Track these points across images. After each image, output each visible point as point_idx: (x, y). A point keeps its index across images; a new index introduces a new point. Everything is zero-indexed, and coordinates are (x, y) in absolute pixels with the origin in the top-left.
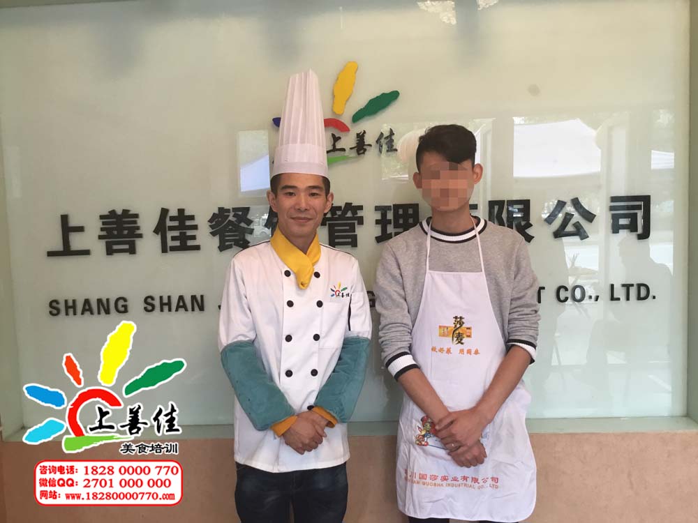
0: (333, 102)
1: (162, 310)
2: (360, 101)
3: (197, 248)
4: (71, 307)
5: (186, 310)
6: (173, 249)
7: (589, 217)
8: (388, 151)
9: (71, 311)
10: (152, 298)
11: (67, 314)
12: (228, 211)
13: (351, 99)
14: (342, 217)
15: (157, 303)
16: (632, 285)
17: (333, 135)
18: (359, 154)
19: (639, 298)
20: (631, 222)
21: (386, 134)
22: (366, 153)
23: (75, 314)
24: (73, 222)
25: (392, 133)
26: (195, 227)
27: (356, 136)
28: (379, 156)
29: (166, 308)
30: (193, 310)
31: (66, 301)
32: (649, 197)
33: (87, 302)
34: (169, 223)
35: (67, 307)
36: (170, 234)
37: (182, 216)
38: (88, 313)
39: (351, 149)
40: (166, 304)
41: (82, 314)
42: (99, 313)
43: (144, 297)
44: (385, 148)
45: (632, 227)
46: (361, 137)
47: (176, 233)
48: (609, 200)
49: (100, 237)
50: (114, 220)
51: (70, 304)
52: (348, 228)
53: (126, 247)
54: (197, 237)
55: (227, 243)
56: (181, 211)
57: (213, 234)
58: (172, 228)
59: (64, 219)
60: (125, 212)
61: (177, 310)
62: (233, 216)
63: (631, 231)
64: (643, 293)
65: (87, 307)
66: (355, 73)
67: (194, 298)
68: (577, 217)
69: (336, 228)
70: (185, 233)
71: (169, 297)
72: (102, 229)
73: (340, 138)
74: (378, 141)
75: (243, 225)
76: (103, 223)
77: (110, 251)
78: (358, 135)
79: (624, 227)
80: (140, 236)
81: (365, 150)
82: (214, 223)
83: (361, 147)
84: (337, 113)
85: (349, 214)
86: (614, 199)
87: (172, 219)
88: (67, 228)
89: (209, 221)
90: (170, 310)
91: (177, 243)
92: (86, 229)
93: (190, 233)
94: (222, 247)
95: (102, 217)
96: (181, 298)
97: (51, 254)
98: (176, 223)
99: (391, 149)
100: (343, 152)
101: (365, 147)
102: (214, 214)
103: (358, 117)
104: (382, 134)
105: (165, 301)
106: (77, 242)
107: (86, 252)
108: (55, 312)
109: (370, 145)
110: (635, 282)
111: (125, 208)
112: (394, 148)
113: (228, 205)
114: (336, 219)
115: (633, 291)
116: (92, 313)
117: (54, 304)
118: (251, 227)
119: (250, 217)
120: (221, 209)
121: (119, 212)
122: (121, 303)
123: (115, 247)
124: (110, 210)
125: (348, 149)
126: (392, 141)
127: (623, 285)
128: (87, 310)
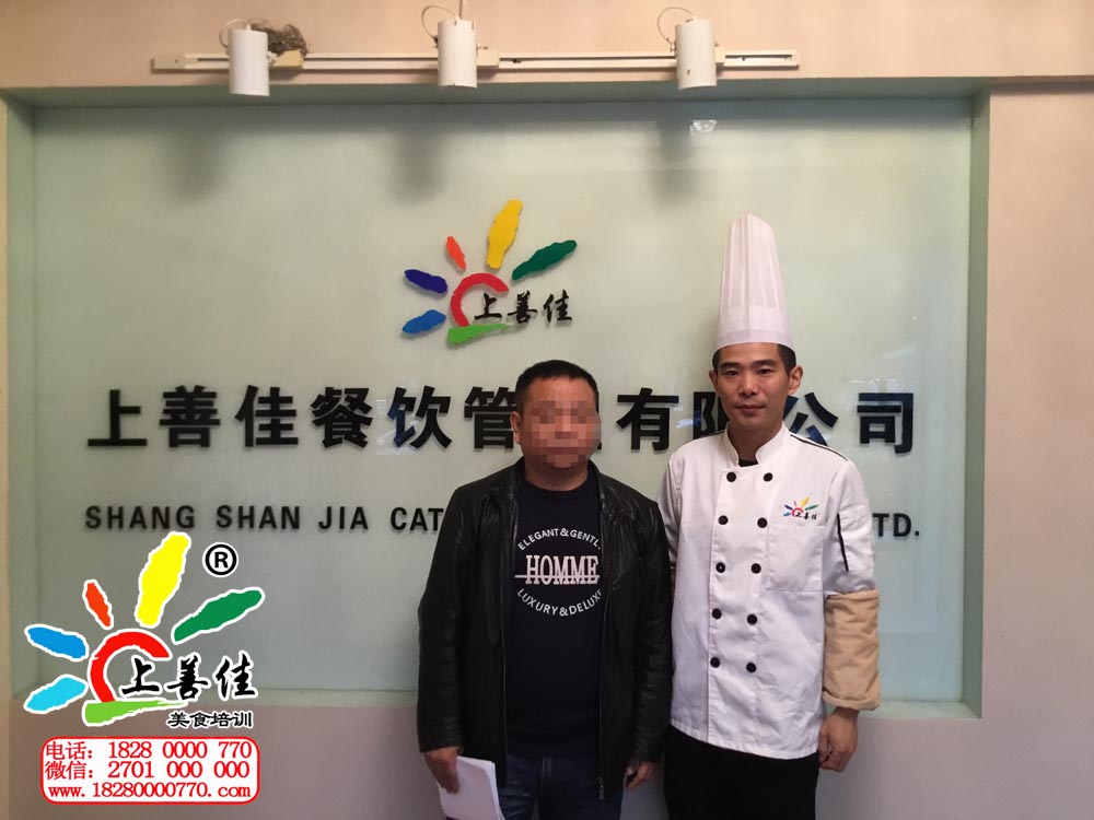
0: (488, 253)
1: (241, 526)
2: (524, 252)
3: (294, 441)
4: (115, 517)
5: (274, 526)
6: (261, 442)
7: (830, 420)
8: (558, 319)
9: (116, 523)
10: (229, 509)
11: (110, 526)
12: (339, 392)
13: (511, 249)
14: (495, 406)
15: (234, 515)
16: (887, 515)
17: (486, 296)
18: (520, 322)
19: (897, 534)
20: (886, 428)
21: (558, 296)
22: (531, 321)
23: (121, 526)
24: (125, 402)
25: (565, 296)
26: (293, 413)
27: (516, 297)
28: (548, 326)
29: (246, 524)
30: (284, 526)
31: (110, 509)
32: (912, 395)
33: (138, 510)
34: (257, 407)
35: (111, 517)
36: (258, 422)
37: (276, 398)
38: (140, 526)
39: (509, 314)
40: (246, 518)
41: (132, 526)
42: (154, 526)
43: (217, 507)
44: (555, 314)
45: (888, 437)
46: (523, 300)
47: (266, 421)
48: (857, 397)
49: (163, 423)
50: (182, 399)
51: (115, 513)
52: (502, 421)
53: (197, 437)
54: (295, 426)
55: (335, 437)
56: (275, 391)
57: (317, 423)
58: (261, 414)
59: (115, 396)
60: (199, 389)
61: (261, 526)
62: (346, 400)
63: (887, 441)
64: (902, 527)
65: (138, 518)
66: (519, 214)
67: (285, 510)
68: (812, 420)
69: (485, 421)
70: (279, 420)
71: (252, 509)
72: (165, 412)
73: (494, 300)
74: (546, 306)
75: (358, 412)
76: (168, 404)
77: (174, 442)
78: (519, 296)
79: (877, 435)
80: (217, 423)
81: (528, 317)
82: (319, 408)
83: (522, 313)
84: (493, 266)
85: (504, 404)
86: (863, 397)
87: (262, 400)
88: (118, 409)
89: (314, 405)
90: (252, 526)
91: (267, 435)
92: (143, 410)
93: (285, 421)
94: (329, 442)
95: (166, 395)
96: (268, 510)
97: (93, 443)
98: (266, 407)
99: (563, 316)
100: (498, 319)
101: (528, 313)
102: (320, 396)
103: (521, 272)
104: (551, 297)
105: (246, 512)
106: (130, 427)
107: (142, 443)
108: (94, 523)
109: (535, 311)
110: (892, 510)
111: (200, 384)
112: (568, 315)
113: (340, 385)
114: (486, 409)
115: (889, 524)
116: (144, 526)
117: (94, 512)
118: (369, 415)
119: (368, 401)
120: (330, 391)
121: (190, 389)
122: (185, 514)
123: (182, 437)
124: (178, 385)
125: (504, 315)
126: (566, 306)
127: (875, 515)
128: (138, 522)
